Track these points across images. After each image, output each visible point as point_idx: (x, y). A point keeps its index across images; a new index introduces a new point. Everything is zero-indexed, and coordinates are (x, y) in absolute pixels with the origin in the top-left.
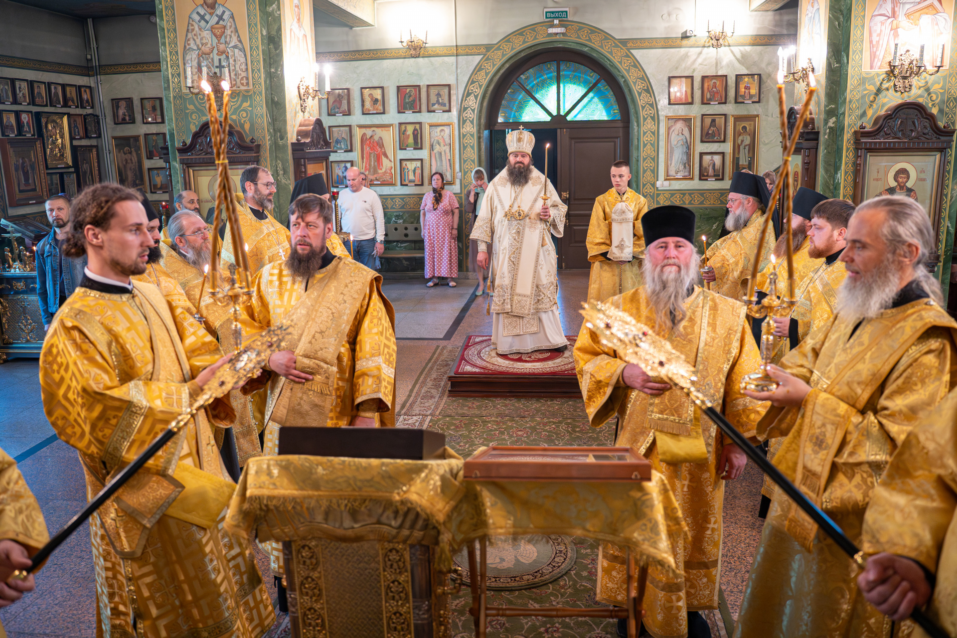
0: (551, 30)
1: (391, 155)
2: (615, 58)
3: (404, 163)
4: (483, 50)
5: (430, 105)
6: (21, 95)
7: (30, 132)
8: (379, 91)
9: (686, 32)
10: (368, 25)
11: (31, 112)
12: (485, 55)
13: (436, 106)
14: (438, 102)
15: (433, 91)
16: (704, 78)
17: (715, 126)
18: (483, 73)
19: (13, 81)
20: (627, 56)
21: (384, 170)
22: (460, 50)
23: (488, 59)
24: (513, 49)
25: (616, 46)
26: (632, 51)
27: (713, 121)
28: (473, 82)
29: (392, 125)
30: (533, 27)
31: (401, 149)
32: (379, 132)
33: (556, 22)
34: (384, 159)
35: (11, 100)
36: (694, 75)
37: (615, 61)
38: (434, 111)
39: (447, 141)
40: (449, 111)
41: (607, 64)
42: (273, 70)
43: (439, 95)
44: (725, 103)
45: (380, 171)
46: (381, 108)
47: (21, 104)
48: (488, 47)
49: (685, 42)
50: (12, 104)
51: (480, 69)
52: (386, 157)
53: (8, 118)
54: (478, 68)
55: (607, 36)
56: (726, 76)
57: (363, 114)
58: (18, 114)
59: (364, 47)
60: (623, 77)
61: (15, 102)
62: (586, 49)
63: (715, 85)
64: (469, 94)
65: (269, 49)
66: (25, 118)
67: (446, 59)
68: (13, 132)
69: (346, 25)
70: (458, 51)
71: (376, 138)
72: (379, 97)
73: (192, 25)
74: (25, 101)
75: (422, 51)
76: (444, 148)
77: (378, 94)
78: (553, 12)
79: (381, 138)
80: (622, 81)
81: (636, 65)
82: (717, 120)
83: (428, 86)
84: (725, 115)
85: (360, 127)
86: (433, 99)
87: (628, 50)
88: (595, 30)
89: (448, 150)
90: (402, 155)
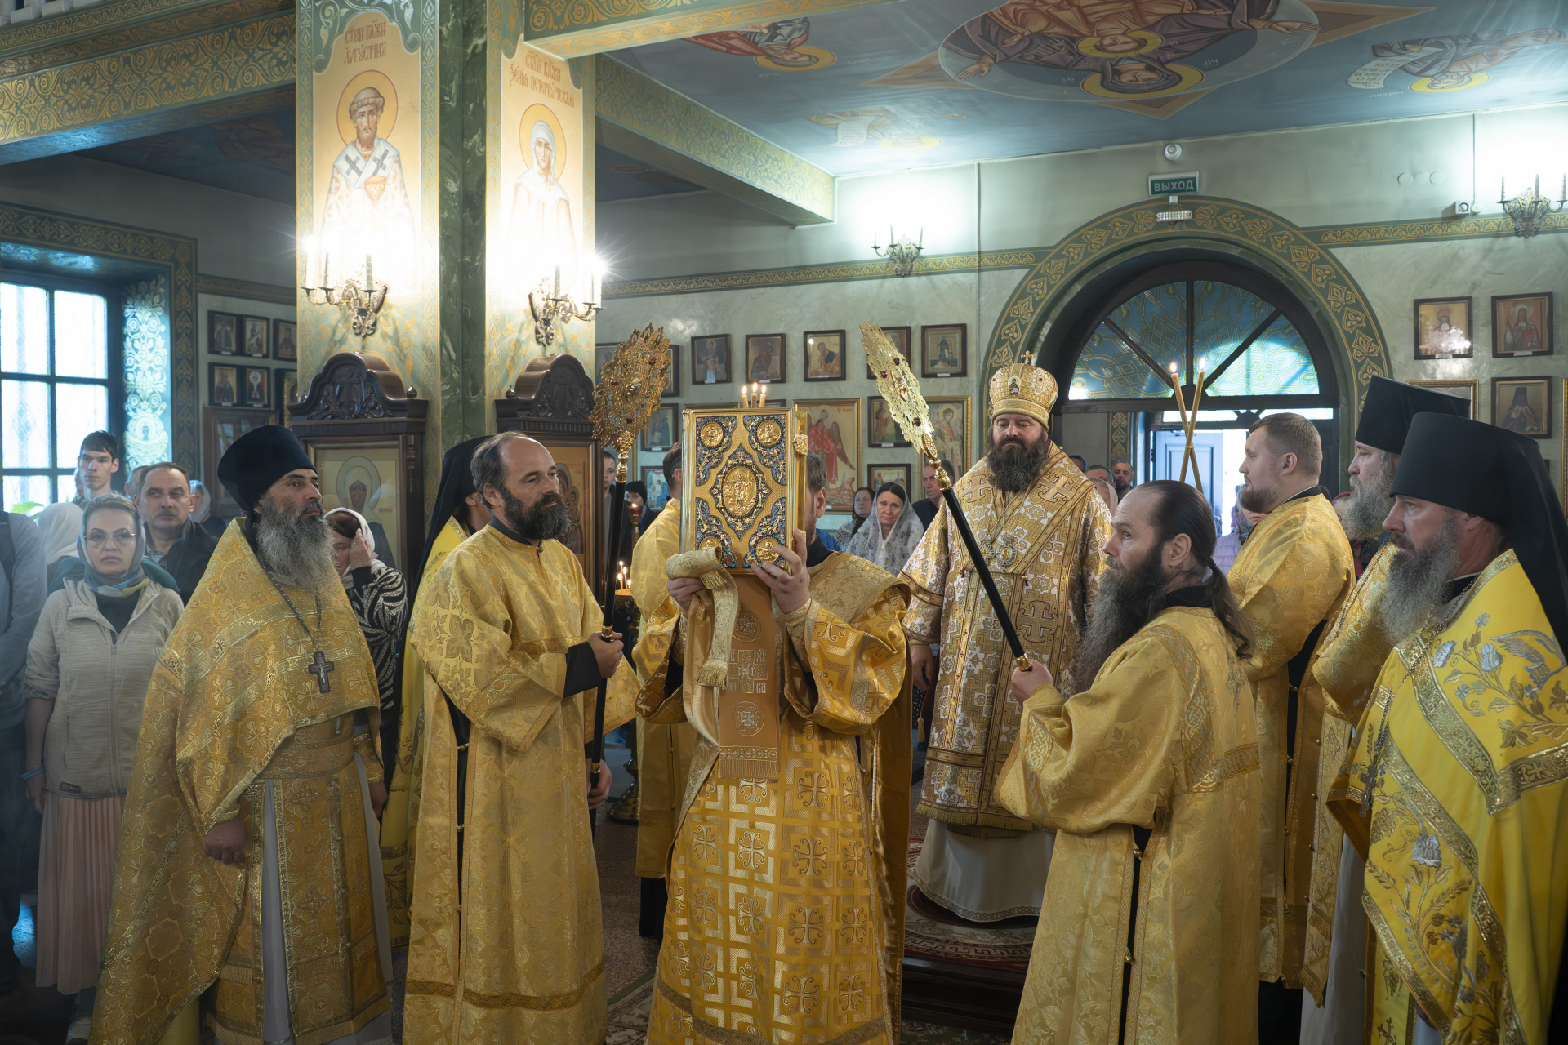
0: (1164, 216)
1: (851, 455)
2: (1298, 266)
3: (876, 472)
4: (1030, 259)
5: (928, 363)
6: (254, 341)
7: (261, 400)
8: (836, 339)
9: (1454, 205)
10: (821, 220)
11: (268, 369)
12: (1032, 268)
13: (939, 366)
14: (942, 356)
15: (933, 340)
16: (1495, 300)
17: (1525, 402)
18: (1028, 302)
19: (241, 319)
20: (1322, 261)
21: (839, 484)
22: (985, 260)
23: (1038, 276)
24: (1086, 255)
25: (1299, 242)
26: (1334, 251)
27: (1521, 391)
28: (1009, 320)
29: (857, 400)
30: (1127, 213)
31: (871, 445)
32: (835, 414)
33: (1173, 199)
34: (840, 463)
35: (233, 348)
36: (1474, 295)
37: (1298, 271)
38: (934, 375)
39: (958, 431)
40: (963, 373)
41: (1282, 278)
42: (467, 259)
43: (944, 345)
44: (1550, 352)
45: (831, 486)
46: (837, 369)
47: (251, 355)
48: (1039, 253)
49: (1454, 228)
50: (234, 354)
51: (1023, 295)
52: (845, 459)
53: (224, 377)
54: (1020, 294)
55: (1279, 223)
56: (1550, 295)
57: (807, 379)
58: (242, 372)
59: (814, 260)
60: (1315, 304)
61: (241, 351)
62: (1235, 252)
63: (1523, 316)
64: (1000, 343)
65: (463, 220)
66: (255, 378)
67: (959, 277)
68: (230, 399)
69: (781, 222)
70: (983, 262)
71: (828, 424)
72: (836, 350)
73: (337, 181)
74: (260, 350)
75: (916, 264)
76: (951, 445)
77: (833, 344)
78: (1166, 182)
79: (836, 424)
80: (1313, 311)
81: (1343, 278)
82: (1529, 389)
83: (924, 328)
84: (1549, 379)
85: (802, 403)
86: (933, 351)
87: (1325, 249)
88: (1253, 213)
89: (957, 449)
90: (873, 456)
